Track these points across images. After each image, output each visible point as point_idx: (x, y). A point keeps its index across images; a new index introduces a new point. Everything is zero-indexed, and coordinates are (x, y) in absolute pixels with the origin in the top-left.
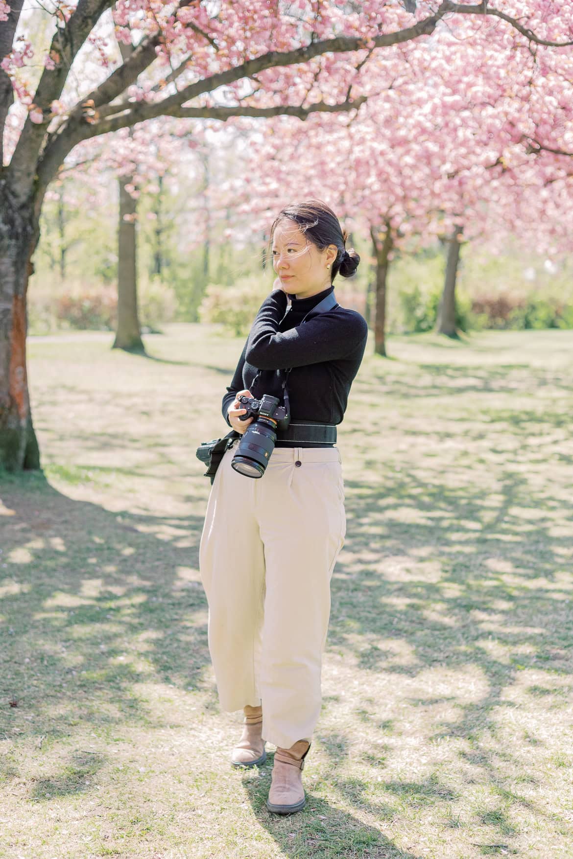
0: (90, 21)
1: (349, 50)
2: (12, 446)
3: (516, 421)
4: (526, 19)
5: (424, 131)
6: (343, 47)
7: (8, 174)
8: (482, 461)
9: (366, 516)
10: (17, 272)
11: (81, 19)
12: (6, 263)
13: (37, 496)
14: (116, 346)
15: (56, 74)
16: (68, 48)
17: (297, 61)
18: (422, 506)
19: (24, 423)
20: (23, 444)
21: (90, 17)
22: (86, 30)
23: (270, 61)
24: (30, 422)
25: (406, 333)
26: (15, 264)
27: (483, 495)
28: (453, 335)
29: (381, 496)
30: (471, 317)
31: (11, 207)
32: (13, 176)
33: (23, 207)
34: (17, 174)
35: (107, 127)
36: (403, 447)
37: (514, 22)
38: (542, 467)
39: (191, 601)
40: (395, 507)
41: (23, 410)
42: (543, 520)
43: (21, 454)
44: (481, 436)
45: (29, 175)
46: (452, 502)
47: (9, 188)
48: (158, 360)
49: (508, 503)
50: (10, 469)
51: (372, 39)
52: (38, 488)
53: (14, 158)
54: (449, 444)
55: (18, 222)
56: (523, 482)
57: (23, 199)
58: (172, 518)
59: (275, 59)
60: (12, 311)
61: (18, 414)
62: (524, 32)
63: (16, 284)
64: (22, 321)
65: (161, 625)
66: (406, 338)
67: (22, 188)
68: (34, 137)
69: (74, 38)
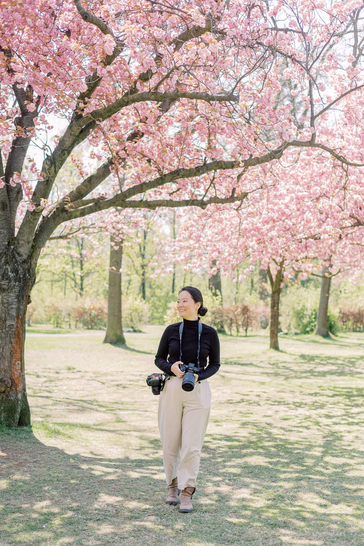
0: (66, 152)
1: (228, 168)
2: (11, 411)
3: (349, 396)
4: (339, 150)
5: (283, 214)
6: (224, 167)
7: (16, 242)
8: (317, 423)
9: (230, 461)
10: (19, 302)
11: (60, 151)
12: (12, 297)
13: (23, 444)
14: (106, 341)
15: (45, 183)
16: (53, 168)
17: (195, 175)
18: (268, 454)
19: (20, 396)
20: (19, 410)
21: (66, 150)
22: (63, 157)
23: (178, 175)
24: (25, 396)
25: (296, 334)
26: (18, 297)
27: (310, 447)
28: (326, 336)
29: (244, 447)
30: (339, 324)
31: (16, 261)
32: (19, 243)
33: (25, 262)
34: (21, 242)
35: (78, 214)
36: (270, 413)
37: (331, 152)
38: (355, 428)
39: (99, 517)
40: (252, 454)
41: (20, 388)
42: (344, 465)
43: (17, 416)
44: (322, 406)
45: (28, 243)
46: (288, 452)
47: (16, 251)
48: (133, 350)
49: (325, 453)
50: (9, 426)
51: (242, 161)
52: (25, 438)
53: (19, 232)
54: (301, 411)
55: (21, 271)
56: (340, 438)
57: (25, 257)
58: (106, 460)
59: (181, 173)
60: (15, 326)
61: (16, 389)
62: (339, 158)
63: (18, 309)
64: (21, 332)
65: (75, 533)
66: (295, 337)
67: (24, 250)
68: (31, 220)
69: (57, 162)
